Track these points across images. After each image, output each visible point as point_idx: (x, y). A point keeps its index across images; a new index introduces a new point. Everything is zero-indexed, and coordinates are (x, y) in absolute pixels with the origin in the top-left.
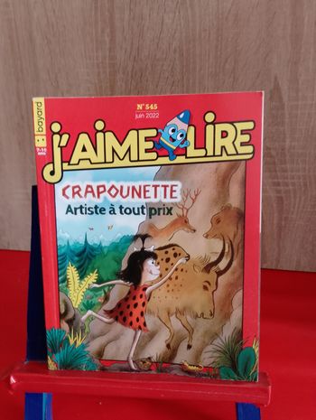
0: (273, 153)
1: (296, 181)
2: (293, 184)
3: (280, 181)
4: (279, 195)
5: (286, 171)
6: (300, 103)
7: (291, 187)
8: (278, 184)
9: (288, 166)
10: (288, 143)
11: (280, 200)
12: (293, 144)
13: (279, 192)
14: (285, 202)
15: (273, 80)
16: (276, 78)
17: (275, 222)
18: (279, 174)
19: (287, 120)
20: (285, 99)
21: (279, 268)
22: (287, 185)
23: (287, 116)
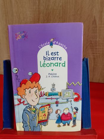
0: (93, 43)
1: (99, 52)
2: (99, 53)
3: (95, 52)
4: (94, 57)
5: (97, 49)
6: (102, 26)
7: (98, 55)
8: (94, 53)
9: (97, 47)
10: (98, 39)
11: (94, 59)
12: (99, 40)
13: (94, 56)
14: (96, 59)
15: (94, 18)
16: (95, 17)
17: (92, 66)
18: (94, 50)
19: (98, 32)
20: (97, 24)
21: (93, 81)
22: (97, 54)
23: (98, 30)
